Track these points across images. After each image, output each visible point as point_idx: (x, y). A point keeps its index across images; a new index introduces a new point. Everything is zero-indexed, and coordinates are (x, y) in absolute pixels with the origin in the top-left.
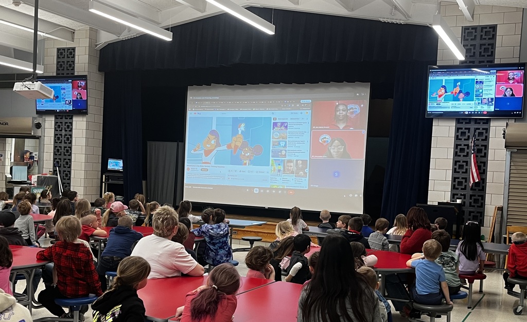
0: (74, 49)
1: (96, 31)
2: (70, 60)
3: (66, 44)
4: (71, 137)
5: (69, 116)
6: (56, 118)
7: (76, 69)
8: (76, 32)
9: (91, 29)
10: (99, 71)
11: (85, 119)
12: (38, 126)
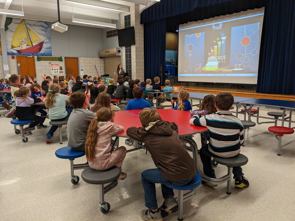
0: (130, 15)
1: (138, 6)
2: (129, 20)
3: (127, 14)
4: (131, 55)
5: (130, 46)
6: (126, 47)
7: (131, 25)
8: (130, 7)
9: (136, 5)
10: (141, 24)
11: (135, 47)
12: (119, 51)
